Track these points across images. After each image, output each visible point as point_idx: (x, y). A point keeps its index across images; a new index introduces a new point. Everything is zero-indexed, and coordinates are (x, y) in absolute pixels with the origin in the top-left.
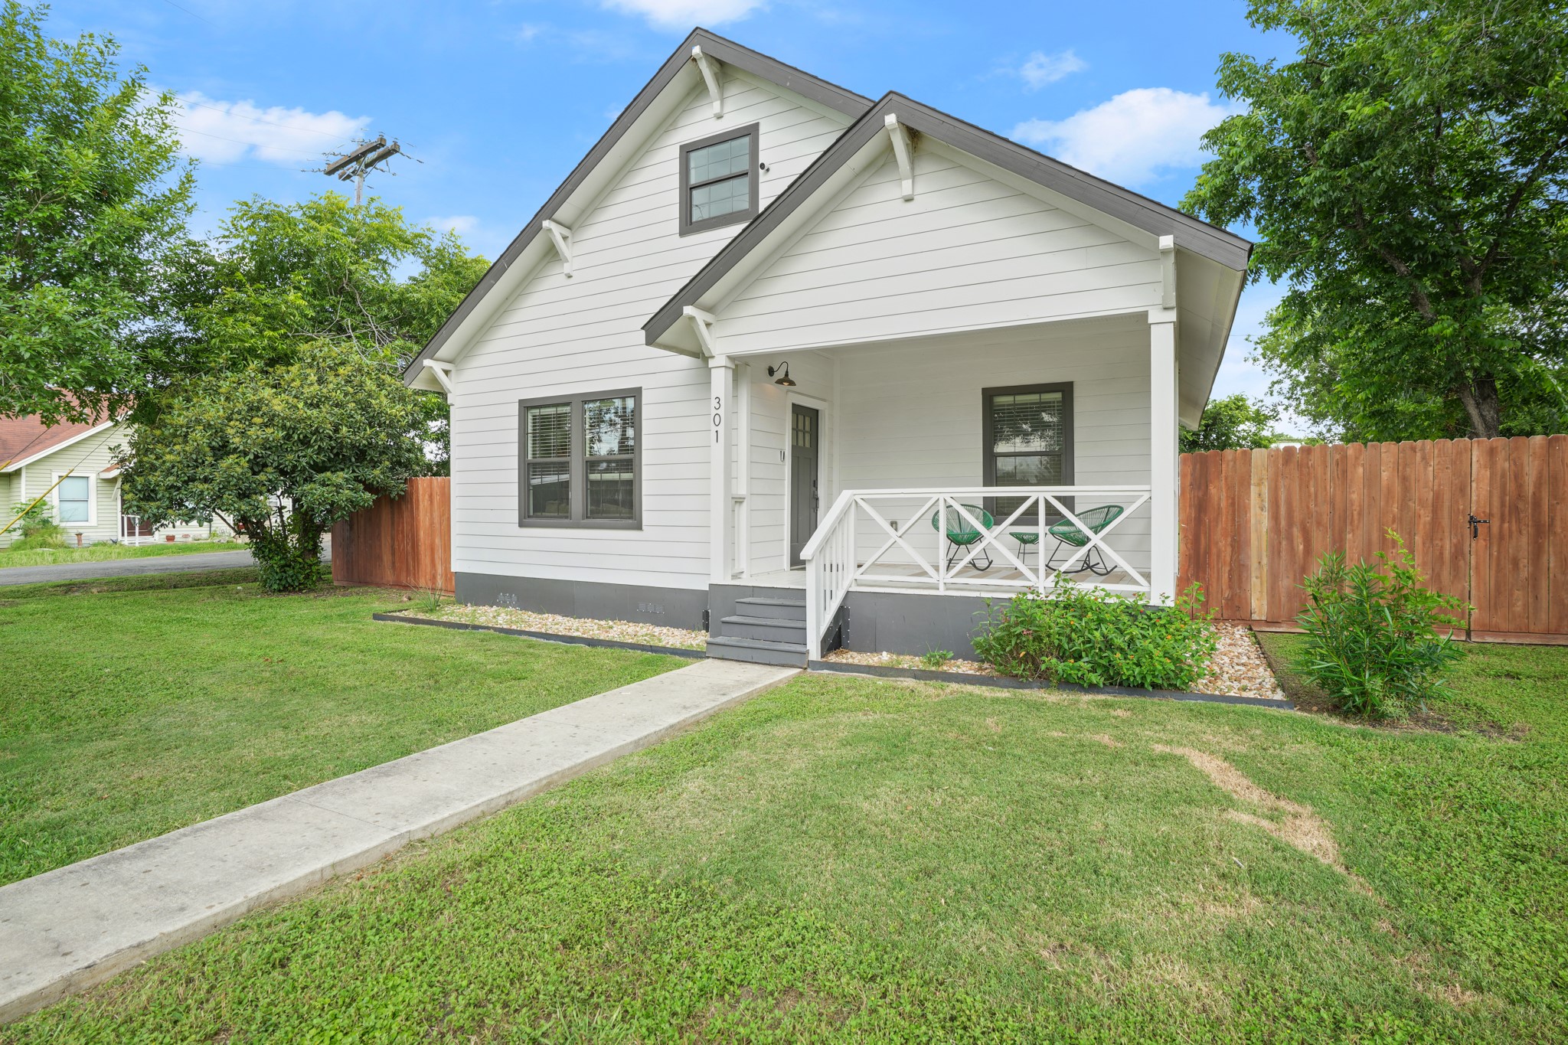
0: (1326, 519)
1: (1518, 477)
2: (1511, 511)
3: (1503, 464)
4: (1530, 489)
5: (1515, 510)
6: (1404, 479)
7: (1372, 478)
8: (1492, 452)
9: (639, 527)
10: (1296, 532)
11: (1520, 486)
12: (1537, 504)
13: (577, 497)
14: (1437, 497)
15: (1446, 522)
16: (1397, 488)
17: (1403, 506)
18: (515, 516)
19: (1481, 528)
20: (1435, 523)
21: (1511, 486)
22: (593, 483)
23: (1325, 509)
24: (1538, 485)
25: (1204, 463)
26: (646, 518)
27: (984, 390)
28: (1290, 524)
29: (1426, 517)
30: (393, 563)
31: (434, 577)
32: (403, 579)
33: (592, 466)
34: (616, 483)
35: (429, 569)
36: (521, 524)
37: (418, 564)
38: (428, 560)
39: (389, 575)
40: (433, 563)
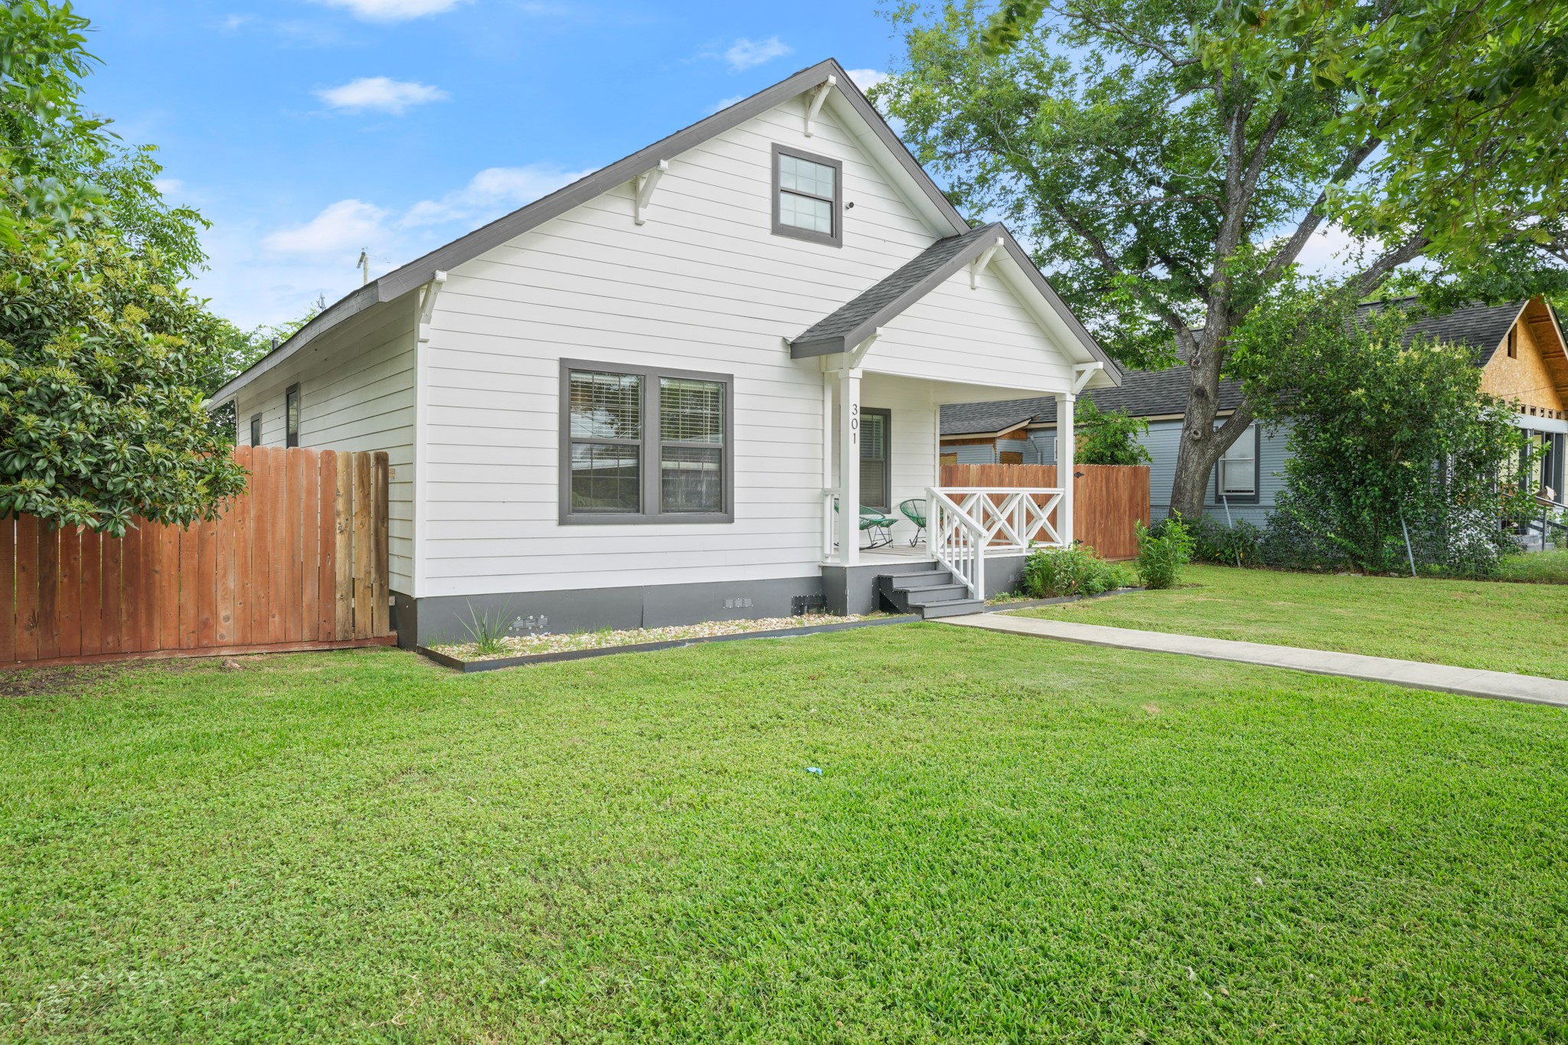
9: (731, 520)
13: (650, 486)
18: (553, 512)
22: (665, 472)
26: (738, 510)
30: (44, 619)
31: (205, 626)
32: (92, 642)
33: (668, 452)
34: (697, 472)
35: (191, 611)
36: (563, 521)
37: (150, 608)
38: (187, 598)
39: (24, 640)
40: (205, 599)
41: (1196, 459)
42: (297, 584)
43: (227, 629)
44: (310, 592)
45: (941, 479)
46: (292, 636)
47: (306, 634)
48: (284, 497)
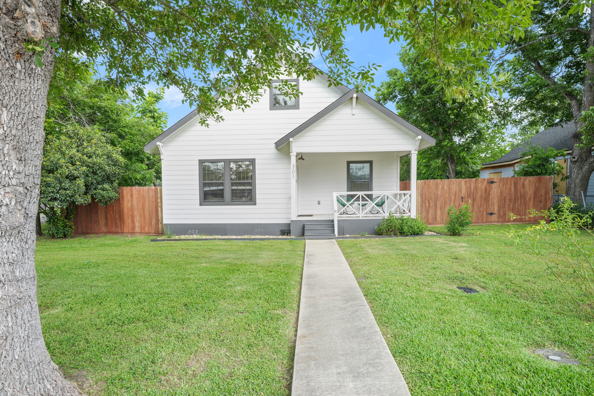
0: (433, 198)
1: (470, 188)
2: (469, 196)
3: (468, 185)
4: (472, 191)
5: (470, 195)
6: (449, 188)
7: (443, 188)
8: (466, 182)
9: (255, 204)
10: (427, 202)
11: (471, 190)
12: (473, 194)
13: (228, 194)
14: (456, 192)
15: (457, 198)
16: (448, 191)
17: (449, 195)
18: (198, 202)
19: (464, 200)
20: (455, 198)
21: (469, 190)
23: (433, 196)
24: (474, 190)
25: (406, 184)
26: (258, 201)
27: (347, 162)
28: (425, 200)
29: (453, 197)
30: (106, 224)
31: (134, 228)
32: (114, 230)
33: (233, 184)
34: (244, 190)
35: (130, 224)
36: (201, 205)
37: (123, 223)
38: (130, 221)
39: (104, 229)
40: (133, 222)
41: (576, 171)
42: (151, 219)
43: (137, 229)
44: (154, 221)
45: (400, 187)
46: (150, 232)
47: (153, 231)
48: (147, 199)
